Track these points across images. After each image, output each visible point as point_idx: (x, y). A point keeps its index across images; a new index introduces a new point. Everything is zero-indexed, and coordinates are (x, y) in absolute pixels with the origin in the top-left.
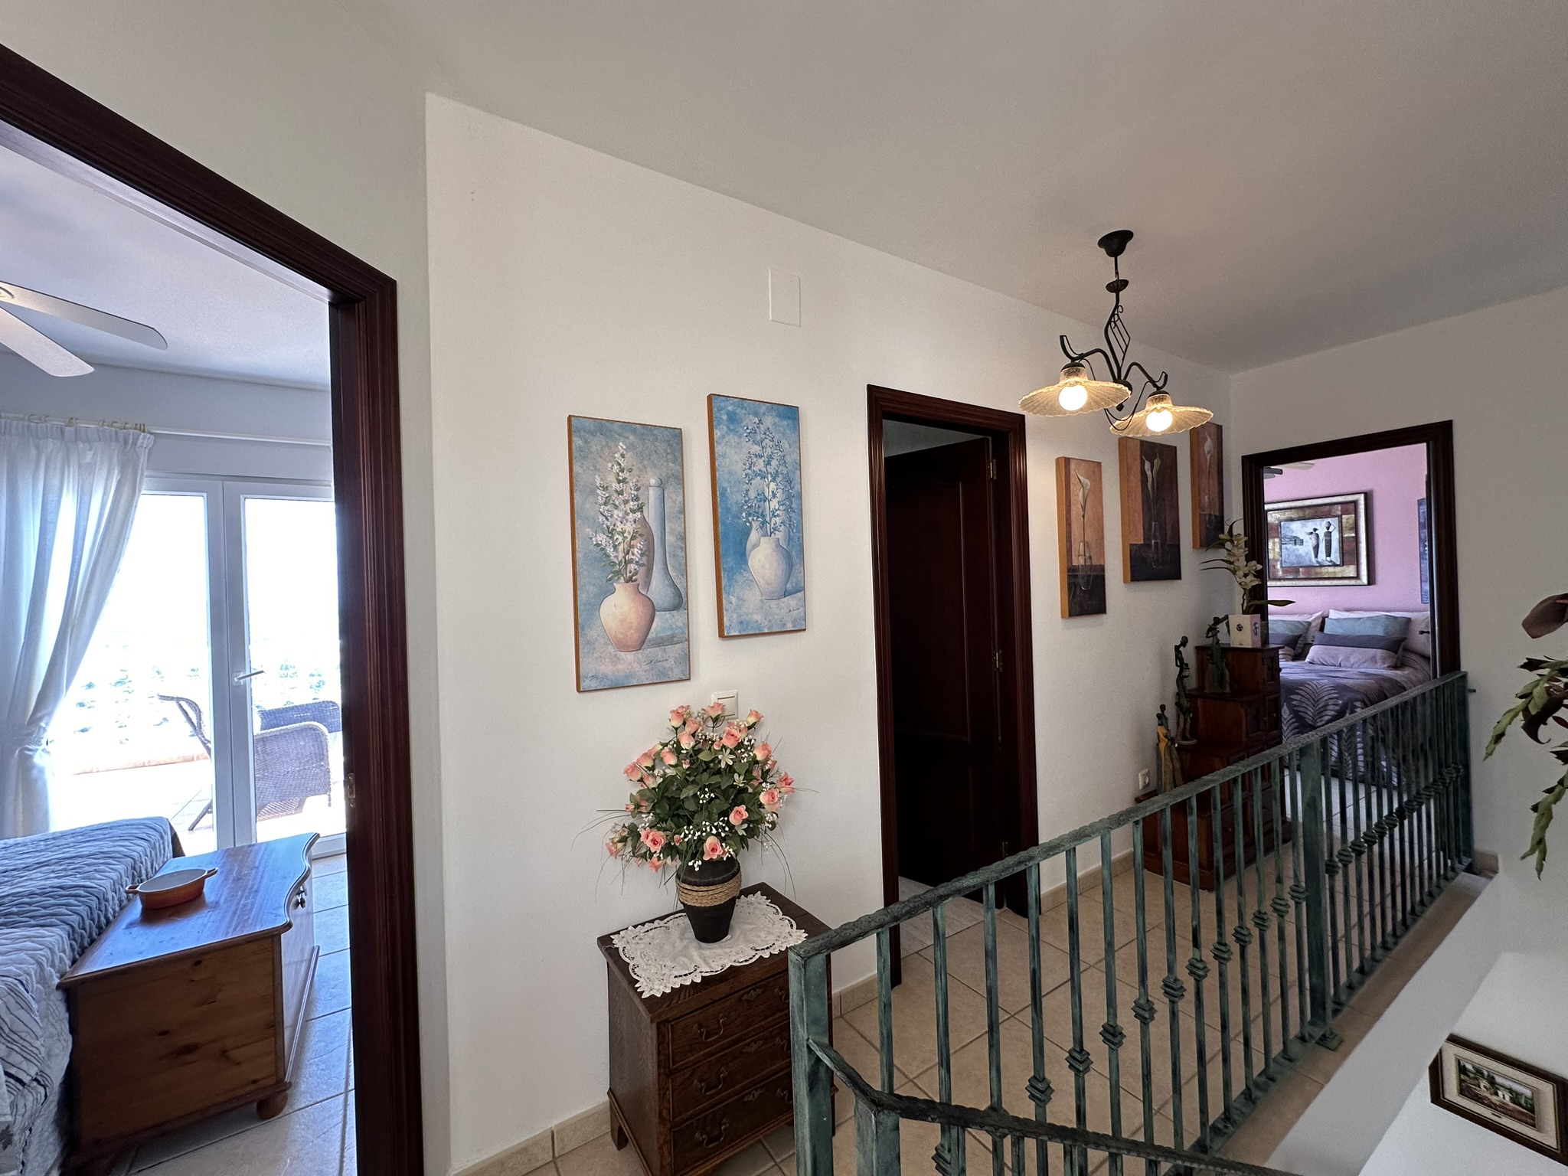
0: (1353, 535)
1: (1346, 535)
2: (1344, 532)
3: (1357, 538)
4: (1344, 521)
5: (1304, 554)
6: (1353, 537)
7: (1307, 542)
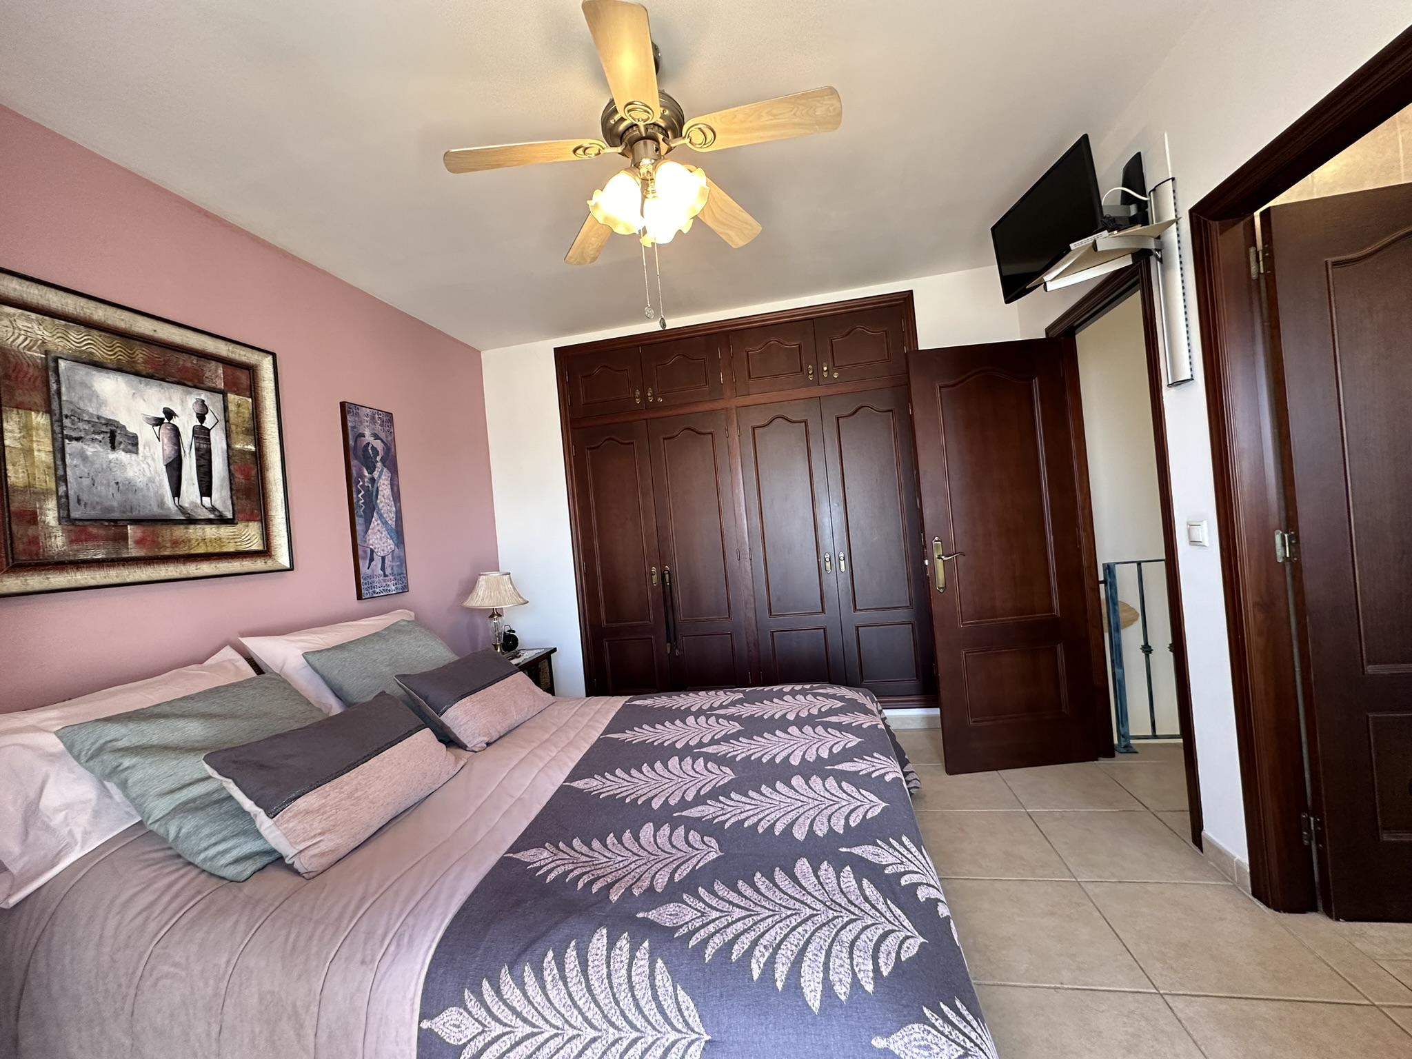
0: (251, 447)
1: (238, 446)
2: (234, 435)
3: (259, 456)
4: (232, 407)
5: (140, 481)
6: (251, 453)
7: (146, 445)
